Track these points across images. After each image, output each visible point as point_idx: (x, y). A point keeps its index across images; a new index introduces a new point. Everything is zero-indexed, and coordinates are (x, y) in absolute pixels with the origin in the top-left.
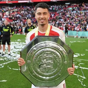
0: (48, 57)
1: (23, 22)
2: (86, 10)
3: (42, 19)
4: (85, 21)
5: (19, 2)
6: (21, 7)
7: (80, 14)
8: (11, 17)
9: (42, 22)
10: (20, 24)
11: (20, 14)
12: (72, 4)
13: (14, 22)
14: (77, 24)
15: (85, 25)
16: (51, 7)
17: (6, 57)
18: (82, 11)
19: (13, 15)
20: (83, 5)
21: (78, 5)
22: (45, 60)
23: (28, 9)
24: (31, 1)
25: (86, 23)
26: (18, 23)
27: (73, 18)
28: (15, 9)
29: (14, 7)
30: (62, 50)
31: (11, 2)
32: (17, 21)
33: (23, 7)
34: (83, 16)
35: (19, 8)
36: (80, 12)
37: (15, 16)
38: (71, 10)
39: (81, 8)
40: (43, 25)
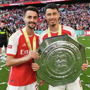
0: (61, 57)
1: (16, 24)
2: (75, 10)
3: (52, 19)
4: (74, 21)
6: (13, 10)
7: (70, 14)
8: (4, 20)
9: (53, 23)
10: (13, 26)
11: (12, 17)
12: (62, 5)
13: (6, 25)
14: (68, 24)
15: (75, 24)
16: (42, 8)
17: (3, 59)
18: (72, 11)
19: (5, 18)
20: (72, 5)
21: (68, 5)
22: (59, 60)
23: (20, 12)
24: (22, 4)
25: (76, 22)
26: (11, 25)
27: (64, 18)
28: (7, 12)
29: (6, 10)
30: (73, 47)
31: (3, 5)
32: (10, 24)
33: (14, 10)
34: (72, 16)
35: (11, 11)
36: (70, 13)
37: (8, 19)
38: (61, 11)
39: (70, 9)
40: (54, 25)
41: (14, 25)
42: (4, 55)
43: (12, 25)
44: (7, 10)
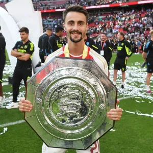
1: (145, 34)
5: (139, 3)
6: (142, 10)
10: (140, 37)
13: (130, 34)
19: (129, 24)
26: (136, 35)
28: (132, 14)
29: (131, 11)
31: (127, 3)
32: (136, 33)
33: (145, 11)
35: (139, 12)
37: (133, 25)
41: (142, 35)
42: (119, 82)
43: (138, 36)
44: (133, 10)
